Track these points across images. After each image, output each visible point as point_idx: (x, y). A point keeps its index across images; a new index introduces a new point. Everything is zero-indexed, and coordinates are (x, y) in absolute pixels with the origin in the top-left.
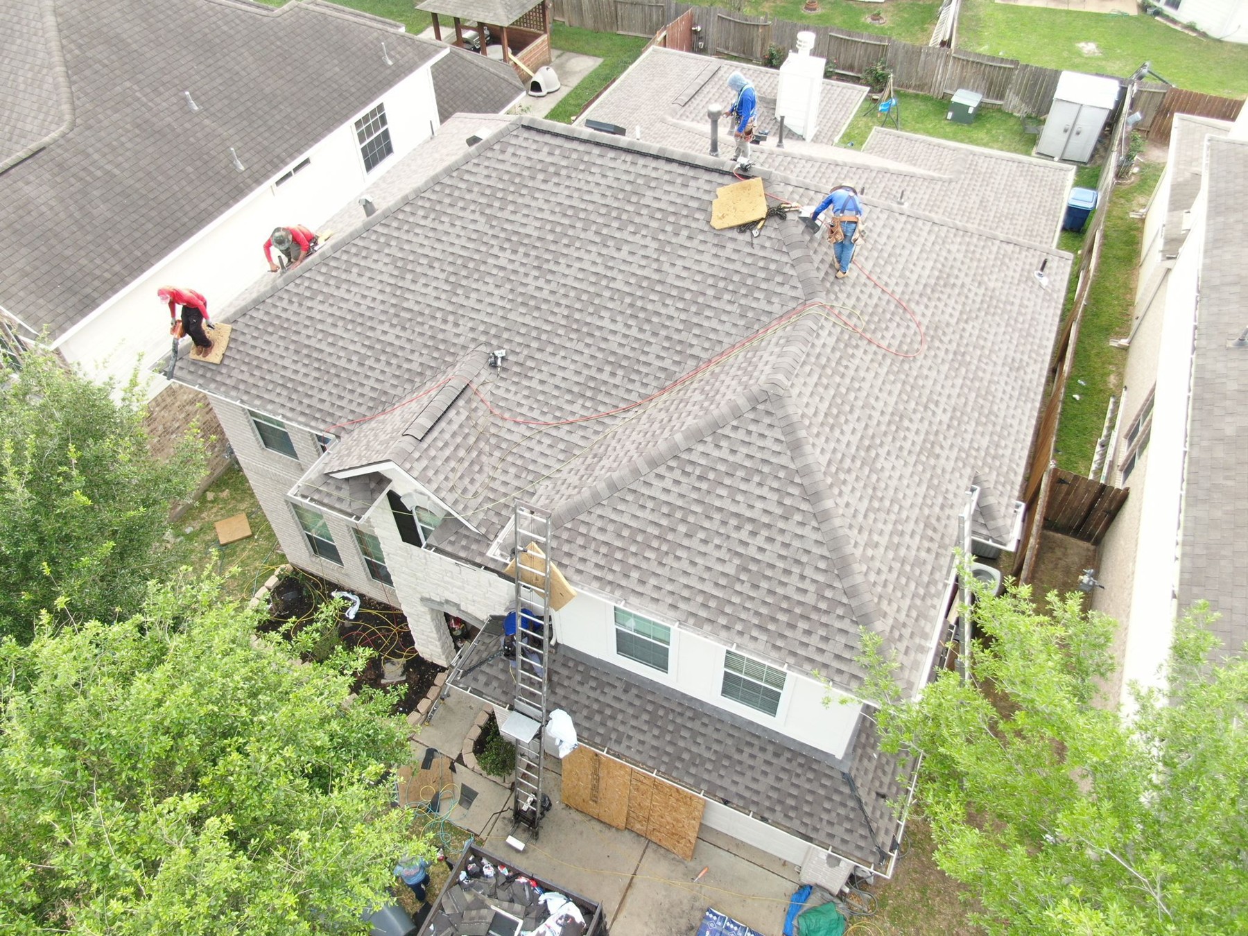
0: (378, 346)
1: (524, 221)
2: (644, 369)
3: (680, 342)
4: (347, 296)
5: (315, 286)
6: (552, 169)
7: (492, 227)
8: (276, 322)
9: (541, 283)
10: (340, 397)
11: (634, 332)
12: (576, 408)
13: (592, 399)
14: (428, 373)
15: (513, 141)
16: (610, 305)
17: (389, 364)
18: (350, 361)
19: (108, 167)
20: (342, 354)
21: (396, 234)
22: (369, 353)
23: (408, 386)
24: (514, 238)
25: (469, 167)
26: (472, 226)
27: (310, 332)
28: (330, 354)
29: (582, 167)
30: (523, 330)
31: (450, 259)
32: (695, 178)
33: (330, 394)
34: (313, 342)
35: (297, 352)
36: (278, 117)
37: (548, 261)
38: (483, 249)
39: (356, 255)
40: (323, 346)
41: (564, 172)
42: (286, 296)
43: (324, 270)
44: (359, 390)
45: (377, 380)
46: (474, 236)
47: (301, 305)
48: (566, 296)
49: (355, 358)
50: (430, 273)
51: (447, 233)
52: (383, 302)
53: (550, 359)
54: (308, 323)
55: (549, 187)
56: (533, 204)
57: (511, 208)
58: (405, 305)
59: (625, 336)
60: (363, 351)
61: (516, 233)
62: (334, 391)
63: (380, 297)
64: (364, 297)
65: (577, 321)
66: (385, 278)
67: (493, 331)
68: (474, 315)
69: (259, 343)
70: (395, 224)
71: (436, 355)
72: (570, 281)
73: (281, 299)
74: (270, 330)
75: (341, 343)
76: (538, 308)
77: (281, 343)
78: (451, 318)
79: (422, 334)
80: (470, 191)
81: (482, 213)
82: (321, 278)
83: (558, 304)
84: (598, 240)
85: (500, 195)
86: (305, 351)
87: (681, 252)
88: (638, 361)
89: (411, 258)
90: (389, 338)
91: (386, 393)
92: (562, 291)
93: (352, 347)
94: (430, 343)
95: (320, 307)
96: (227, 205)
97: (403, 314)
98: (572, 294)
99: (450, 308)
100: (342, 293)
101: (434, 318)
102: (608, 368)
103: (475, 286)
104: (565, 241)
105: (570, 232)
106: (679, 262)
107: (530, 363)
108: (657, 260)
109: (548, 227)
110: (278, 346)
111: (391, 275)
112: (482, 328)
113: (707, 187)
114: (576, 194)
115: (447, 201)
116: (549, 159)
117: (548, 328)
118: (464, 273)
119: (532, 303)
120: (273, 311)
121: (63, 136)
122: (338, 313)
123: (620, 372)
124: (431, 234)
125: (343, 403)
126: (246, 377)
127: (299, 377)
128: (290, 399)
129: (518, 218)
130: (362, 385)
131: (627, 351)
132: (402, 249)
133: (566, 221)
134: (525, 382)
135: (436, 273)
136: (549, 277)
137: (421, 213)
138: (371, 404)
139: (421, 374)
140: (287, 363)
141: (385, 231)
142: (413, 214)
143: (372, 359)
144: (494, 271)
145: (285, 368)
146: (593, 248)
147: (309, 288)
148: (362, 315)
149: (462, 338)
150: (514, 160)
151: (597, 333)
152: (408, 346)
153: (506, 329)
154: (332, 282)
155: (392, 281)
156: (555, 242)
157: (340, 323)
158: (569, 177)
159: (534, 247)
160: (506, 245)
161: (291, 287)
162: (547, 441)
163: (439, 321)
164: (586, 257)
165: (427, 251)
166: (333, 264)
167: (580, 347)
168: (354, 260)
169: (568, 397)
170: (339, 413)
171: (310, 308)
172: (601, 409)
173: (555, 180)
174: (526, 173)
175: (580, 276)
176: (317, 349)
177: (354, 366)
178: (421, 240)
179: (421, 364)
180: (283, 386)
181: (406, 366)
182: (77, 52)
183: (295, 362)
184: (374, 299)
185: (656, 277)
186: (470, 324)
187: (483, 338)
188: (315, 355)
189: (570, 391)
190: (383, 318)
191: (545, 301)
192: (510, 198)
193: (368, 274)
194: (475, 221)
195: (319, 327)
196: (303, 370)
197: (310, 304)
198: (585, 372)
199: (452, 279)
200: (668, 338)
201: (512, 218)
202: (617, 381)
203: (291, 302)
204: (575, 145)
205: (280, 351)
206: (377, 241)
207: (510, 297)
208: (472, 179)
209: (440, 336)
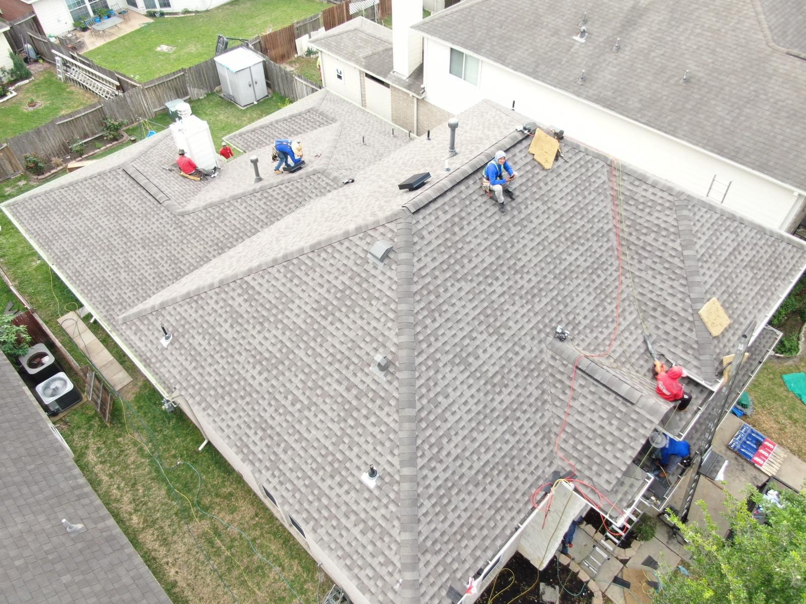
0: (508, 413)
1: (480, 259)
2: (603, 259)
3: (598, 231)
4: (457, 417)
5: (433, 440)
6: (456, 219)
7: (471, 281)
8: (442, 492)
9: (527, 277)
10: (530, 464)
11: (582, 249)
12: (610, 308)
13: (607, 297)
14: (545, 386)
15: (420, 227)
16: (561, 250)
17: (525, 412)
18: (507, 442)
20: (498, 446)
21: (432, 350)
22: (510, 423)
23: (547, 406)
24: (488, 273)
25: (418, 266)
26: (462, 294)
27: (467, 464)
28: (494, 456)
29: (468, 203)
30: (549, 308)
31: (476, 323)
32: (515, 155)
33: (523, 471)
34: (477, 466)
35: (477, 485)
37: (515, 264)
38: (483, 296)
39: (429, 390)
40: (485, 458)
41: (463, 214)
42: (425, 472)
43: (424, 425)
44: (531, 446)
45: (531, 428)
46: (471, 296)
47: (441, 461)
48: (542, 269)
49: (507, 437)
50: (477, 342)
51: (456, 313)
52: (479, 390)
53: (574, 304)
54: (459, 463)
55: (467, 229)
56: (472, 246)
57: (466, 261)
58: (490, 375)
59: (582, 255)
60: (505, 427)
61: (485, 269)
62: (523, 467)
63: (473, 391)
64: (466, 403)
65: (560, 273)
66: (462, 377)
67: (541, 326)
68: (523, 332)
69: (451, 517)
70: (424, 346)
71: (536, 374)
72: (535, 261)
73: (425, 477)
74: (445, 501)
75: (490, 442)
76: (541, 290)
77: (462, 496)
78: (517, 348)
79: (517, 375)
80: (436, 278)
81: (458, 281)
82: (430, 431)
83: (545, 277)
84: (519, 228)
85: (452, 261)
86: (480, 477)
87: (552, 194)
88: (598, 258)
89: (458, 349)
90: (508, 400)
91: (544, 425)
92: (538, 269)
93: (498, 435)
94: (526, 373)
95: (453, 444)
97: (496, 380)
98: (543, 265)
99: (510, 345)
100: (452, 419)
101: (511, 360)
102: (594, 277)
103: (504, 319)
104: (509, 245)
105: (505, 239)
106: (556, 199)
107: (571, 317)
108: (549, 208)
109: (494, 248)
110: (463, 500)
111: (462, 372)
112: (535, 332)
113: (523, 155)
114: (483, 218)
115: (432, 297)
116: (448, 216)
117: (555, 292)
118: (491, 320)
119: (536, 291)
120: (431, 491)
122: (466, 432)
123: (599, 272)
124: (450, 324)
125: (535, 464)
126: (472, 544)
127: (498, 492)
128: (511, 509)
129: (476, 261)
130: (529, 442)
131: (591, 260)
132: (447, 352)
133: (497, 236)
134: (581, 328)
135: (481, 338)
136: (526, 270)
137: (428, 321)
138: (546, 442)
139: (543, 392)
140: (480, 499)
141: (424, 356)
142: (426, 327)
143: (515, 423)
144: (502, 300)
145: (484, 502)
146: (522, 234)
147: (431, 446)
148: (478, 413)
149: (535, 349)
150: (434, 236)
151: (573, 268)
152: (520, 390)
153: (543, 317)
154: (438, 423)
155: (467, 374)
156: (506, 252)
157: (475, 434)
158: (469, 214)
159: (501, 265)
160: (490, 281)
161: (420, 462)
162: (627, 334)
163: (514, 357)
164: (525, 242)
165: (461, 335)
166: (423, 414)
167: (576, 282)
168: (432, 395)
169: (600, 309)
170: (539, 472)
171: (449, 454)
172: (614, 295)
173: (465, 223)
174: (448, 235)
175: (535, 253)
176: (484, 466)
177: (513, 440)
178: (449, 334)
179: (537, 388)
180: (498, 511)
181: (532, 400)
183: (484, 490)
184: (472, 396)
185: (557, 216)
186: (528, 338)
187: (543, 335)
188: (487, 469)
189: (597, 306)
190: (490, 397)
191: (539, 282)
192: (458, 256)
193: (450, 390)
194: (460, 289)
195: (467, 454)
196: (494, 486)
197: (444, 453)
198: (591, 290)
199: (491, 330)
200: (593, 235)
201: (473, 265)
202: (603, 277)
203: (433, 469)
204: (450, 195)
205: (469, 499)
206: (428, 368)
207: (524, 301)
208: (428, 270)
209: (525, 363)
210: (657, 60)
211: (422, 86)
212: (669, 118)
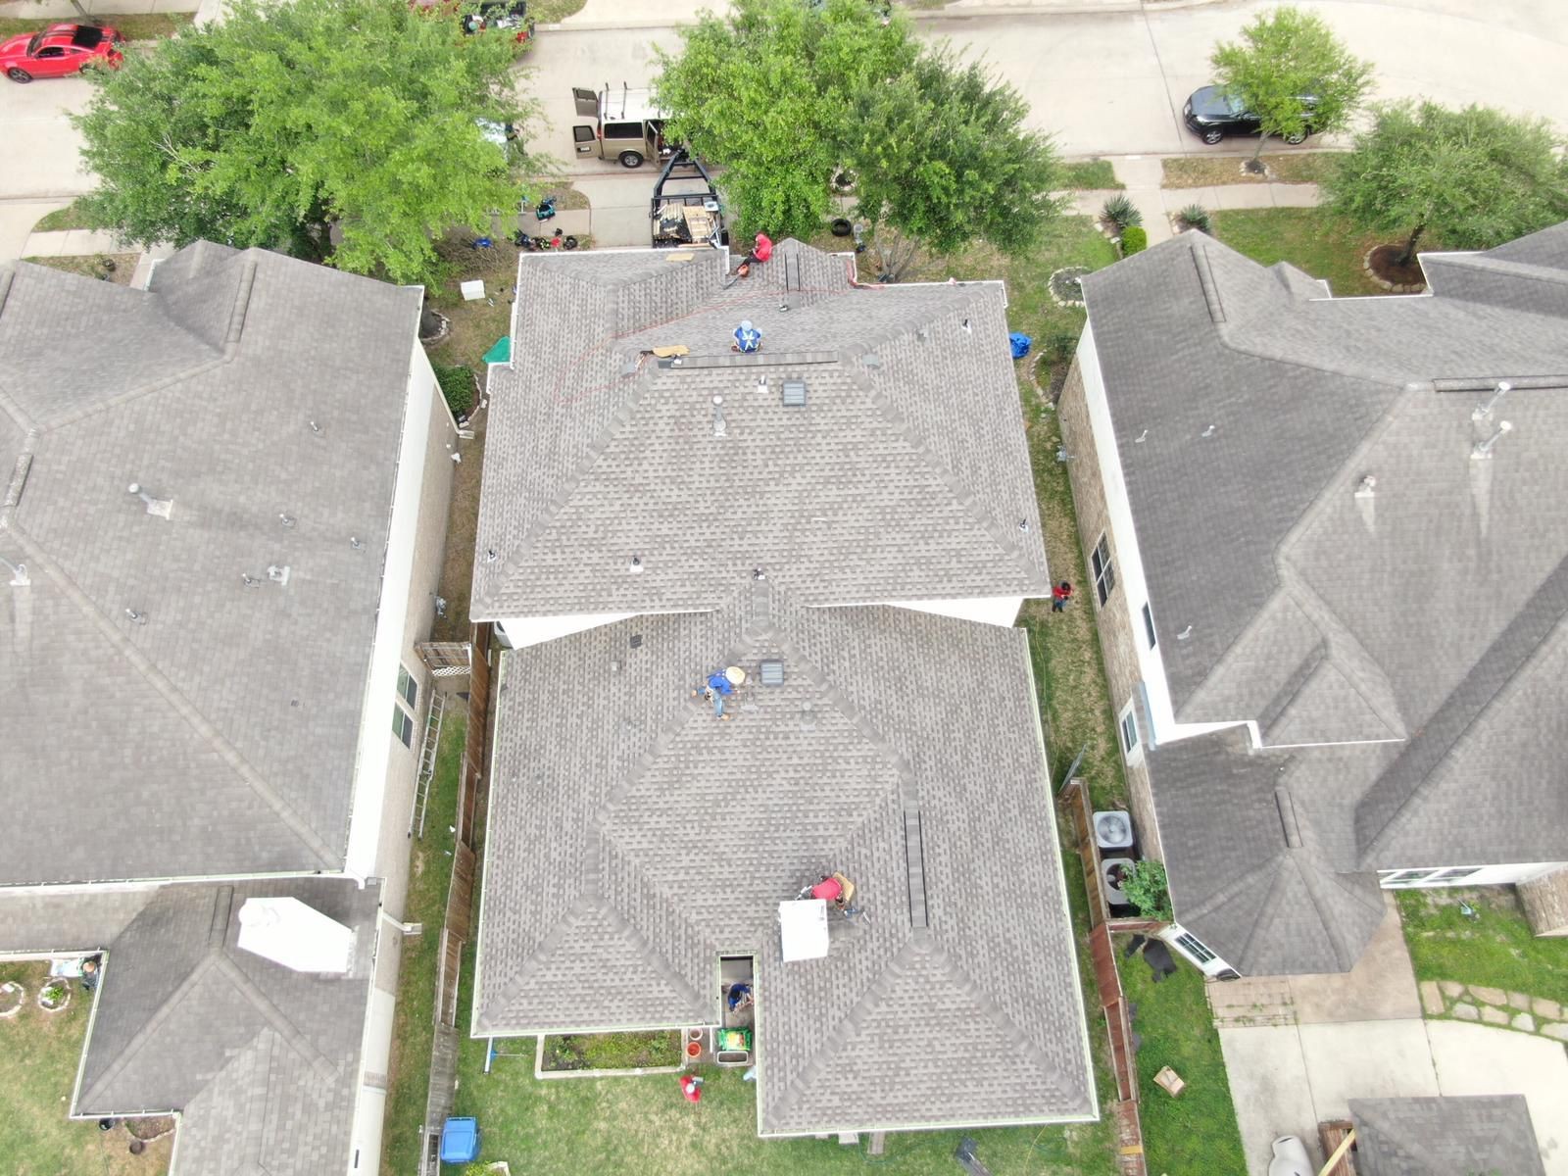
19: (1180, 354)
36: (1169, 494)
96: (1113, 415)
121: (1219, 337)
182: (1291, 374)
210: (292, 469)
211: (362, 886)
212: (378, 431)
